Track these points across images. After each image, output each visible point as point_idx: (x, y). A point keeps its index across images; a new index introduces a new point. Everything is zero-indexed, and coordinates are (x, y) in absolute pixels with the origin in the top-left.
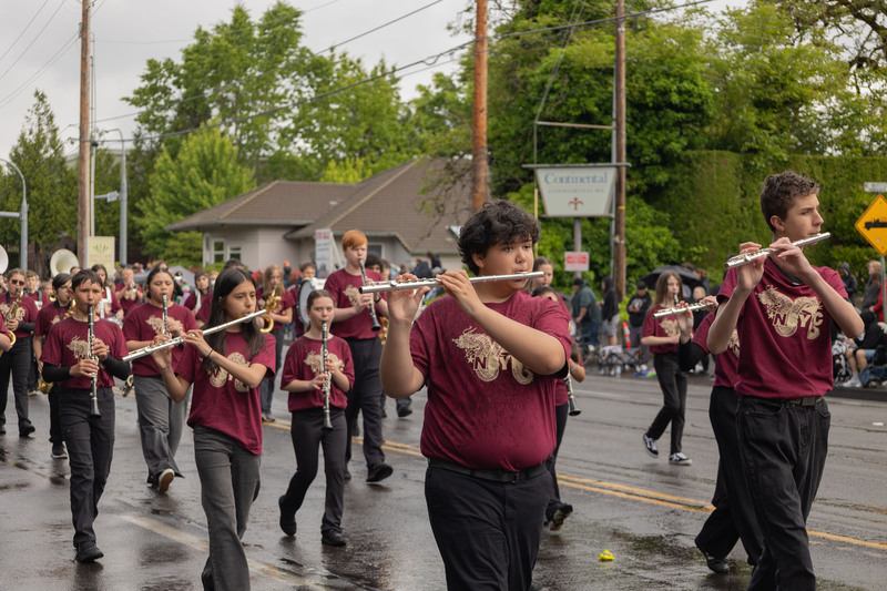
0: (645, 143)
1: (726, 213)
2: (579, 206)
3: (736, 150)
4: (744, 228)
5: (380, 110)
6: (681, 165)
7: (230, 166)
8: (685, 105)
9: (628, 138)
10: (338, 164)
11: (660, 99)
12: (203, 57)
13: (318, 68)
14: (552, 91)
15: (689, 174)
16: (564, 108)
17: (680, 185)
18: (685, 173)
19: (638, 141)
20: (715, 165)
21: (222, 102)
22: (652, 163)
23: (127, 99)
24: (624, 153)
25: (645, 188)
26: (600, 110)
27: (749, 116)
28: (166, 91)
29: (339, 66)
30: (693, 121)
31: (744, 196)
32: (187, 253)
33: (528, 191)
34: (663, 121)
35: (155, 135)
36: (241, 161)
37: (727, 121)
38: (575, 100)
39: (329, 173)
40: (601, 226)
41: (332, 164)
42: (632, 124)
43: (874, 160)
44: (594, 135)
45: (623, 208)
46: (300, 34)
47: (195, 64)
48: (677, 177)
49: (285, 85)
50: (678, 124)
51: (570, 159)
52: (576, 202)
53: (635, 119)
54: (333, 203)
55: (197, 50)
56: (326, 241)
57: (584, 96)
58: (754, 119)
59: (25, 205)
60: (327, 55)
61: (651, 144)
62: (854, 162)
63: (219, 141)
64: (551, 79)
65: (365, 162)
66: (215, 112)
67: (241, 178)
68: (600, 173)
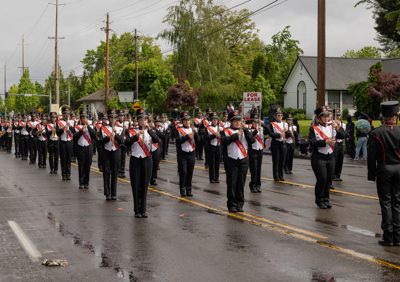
2: (126, 100)
8: (152, 77)
11: (146, 76)
12: (102, 49)
23: (81, 61)
26: (133, 79)
35: (89, 72)
38: (128, 77)
59: (51, 93)
64: (123, 72)
68: (130, 93)
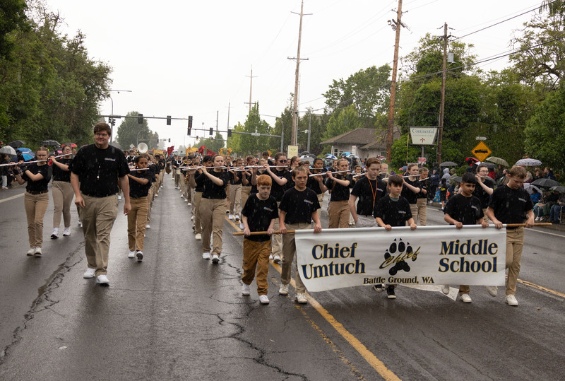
16: (424, 106)
23: (323, 95)
24: (442, 123)
26: (436, 107)
28: (338, 92)
30: (471, 112)
34: (460, 111)
35: (332, 110)
45: (441, 142)
50: (466, 112)
52: (423, 140)
59: (283, 133)
61: (455, 119)
68: (431, 129)
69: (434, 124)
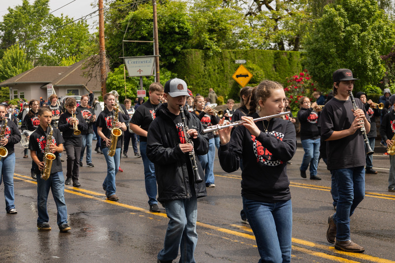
0: (166, 47)
1: (199, 73)
2: (141, 72)
3: (202, 49)
4: (205, 78)
5: (82, 37)
6: (181, 55)
7: (23, 61)
8: (181, 32)
9: (159, 45)
10: (66, 58)
11: (171, 30)
12: (11, 19)
13: (57, 22)
14: (129, 28)
15: (184, 58)
16: (135, 35)
17: (181, 63)
18: (182, 58)
19: (164, 46)
20: (193, 55)
21: (20, 36)
22: (169, 55)
24: (158, 51)
25: (167, 64)
26: (149, 35)
27: (206, 36)
29: (65, 21)
30: (184, 38)
31: (205, 66)
32: (5, 95)
33: (122, 67)
34: (173, 39)
36: (28, 59)
37: (198, 38)
38: (138, 32)
39: (63, 62)
40: (151, 80)
41: (64, 59)
42: (161, 40)
43: (254, 51)
44: (147, 45)
45: (159, 72)
46: (49, 9)
47: (8, 21)
48: (179, 60)
49: (44, 29)
50: (179, 39)
51: (138, 54)
53: (162, 38)
54: (60, 74)
55: (8, 16)
56: (51, 89)
57: (142, 30)
58: (208, 37)
60: (60, 17)
61: (169, 47)
62: (246, 52)
63: (19, 51)
64: (129, 24)
65: (76, 57)
66: (17, 40)
67: (28, 65)
68: (148, 59)
69: (148, 52)
